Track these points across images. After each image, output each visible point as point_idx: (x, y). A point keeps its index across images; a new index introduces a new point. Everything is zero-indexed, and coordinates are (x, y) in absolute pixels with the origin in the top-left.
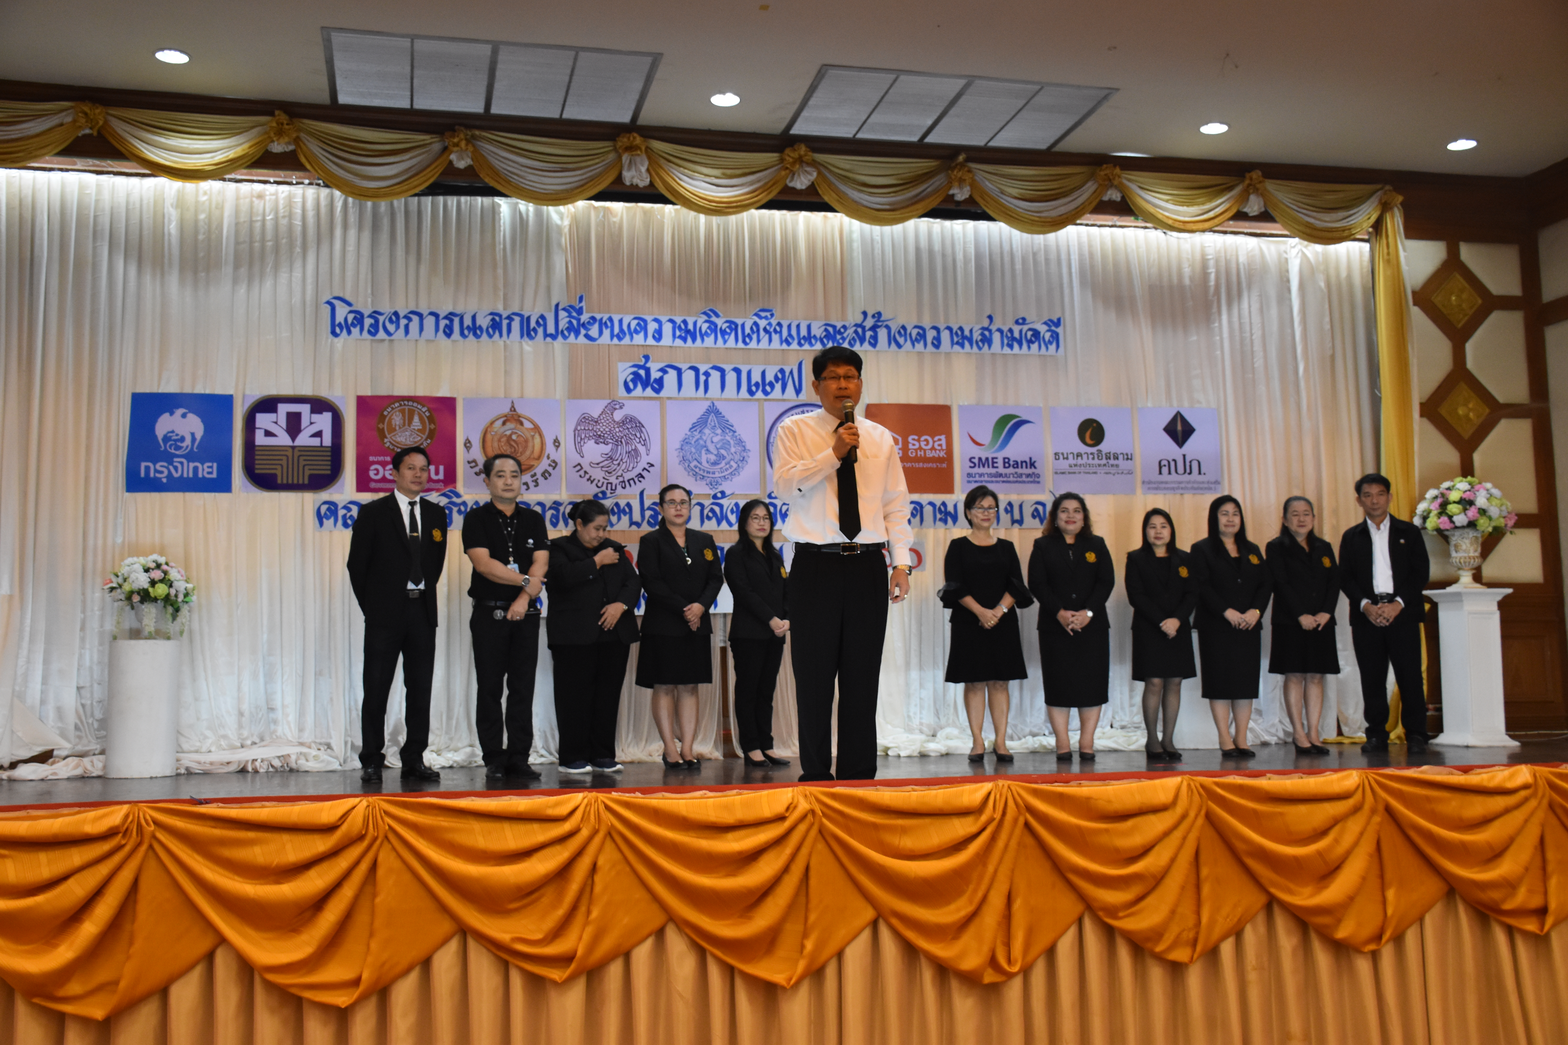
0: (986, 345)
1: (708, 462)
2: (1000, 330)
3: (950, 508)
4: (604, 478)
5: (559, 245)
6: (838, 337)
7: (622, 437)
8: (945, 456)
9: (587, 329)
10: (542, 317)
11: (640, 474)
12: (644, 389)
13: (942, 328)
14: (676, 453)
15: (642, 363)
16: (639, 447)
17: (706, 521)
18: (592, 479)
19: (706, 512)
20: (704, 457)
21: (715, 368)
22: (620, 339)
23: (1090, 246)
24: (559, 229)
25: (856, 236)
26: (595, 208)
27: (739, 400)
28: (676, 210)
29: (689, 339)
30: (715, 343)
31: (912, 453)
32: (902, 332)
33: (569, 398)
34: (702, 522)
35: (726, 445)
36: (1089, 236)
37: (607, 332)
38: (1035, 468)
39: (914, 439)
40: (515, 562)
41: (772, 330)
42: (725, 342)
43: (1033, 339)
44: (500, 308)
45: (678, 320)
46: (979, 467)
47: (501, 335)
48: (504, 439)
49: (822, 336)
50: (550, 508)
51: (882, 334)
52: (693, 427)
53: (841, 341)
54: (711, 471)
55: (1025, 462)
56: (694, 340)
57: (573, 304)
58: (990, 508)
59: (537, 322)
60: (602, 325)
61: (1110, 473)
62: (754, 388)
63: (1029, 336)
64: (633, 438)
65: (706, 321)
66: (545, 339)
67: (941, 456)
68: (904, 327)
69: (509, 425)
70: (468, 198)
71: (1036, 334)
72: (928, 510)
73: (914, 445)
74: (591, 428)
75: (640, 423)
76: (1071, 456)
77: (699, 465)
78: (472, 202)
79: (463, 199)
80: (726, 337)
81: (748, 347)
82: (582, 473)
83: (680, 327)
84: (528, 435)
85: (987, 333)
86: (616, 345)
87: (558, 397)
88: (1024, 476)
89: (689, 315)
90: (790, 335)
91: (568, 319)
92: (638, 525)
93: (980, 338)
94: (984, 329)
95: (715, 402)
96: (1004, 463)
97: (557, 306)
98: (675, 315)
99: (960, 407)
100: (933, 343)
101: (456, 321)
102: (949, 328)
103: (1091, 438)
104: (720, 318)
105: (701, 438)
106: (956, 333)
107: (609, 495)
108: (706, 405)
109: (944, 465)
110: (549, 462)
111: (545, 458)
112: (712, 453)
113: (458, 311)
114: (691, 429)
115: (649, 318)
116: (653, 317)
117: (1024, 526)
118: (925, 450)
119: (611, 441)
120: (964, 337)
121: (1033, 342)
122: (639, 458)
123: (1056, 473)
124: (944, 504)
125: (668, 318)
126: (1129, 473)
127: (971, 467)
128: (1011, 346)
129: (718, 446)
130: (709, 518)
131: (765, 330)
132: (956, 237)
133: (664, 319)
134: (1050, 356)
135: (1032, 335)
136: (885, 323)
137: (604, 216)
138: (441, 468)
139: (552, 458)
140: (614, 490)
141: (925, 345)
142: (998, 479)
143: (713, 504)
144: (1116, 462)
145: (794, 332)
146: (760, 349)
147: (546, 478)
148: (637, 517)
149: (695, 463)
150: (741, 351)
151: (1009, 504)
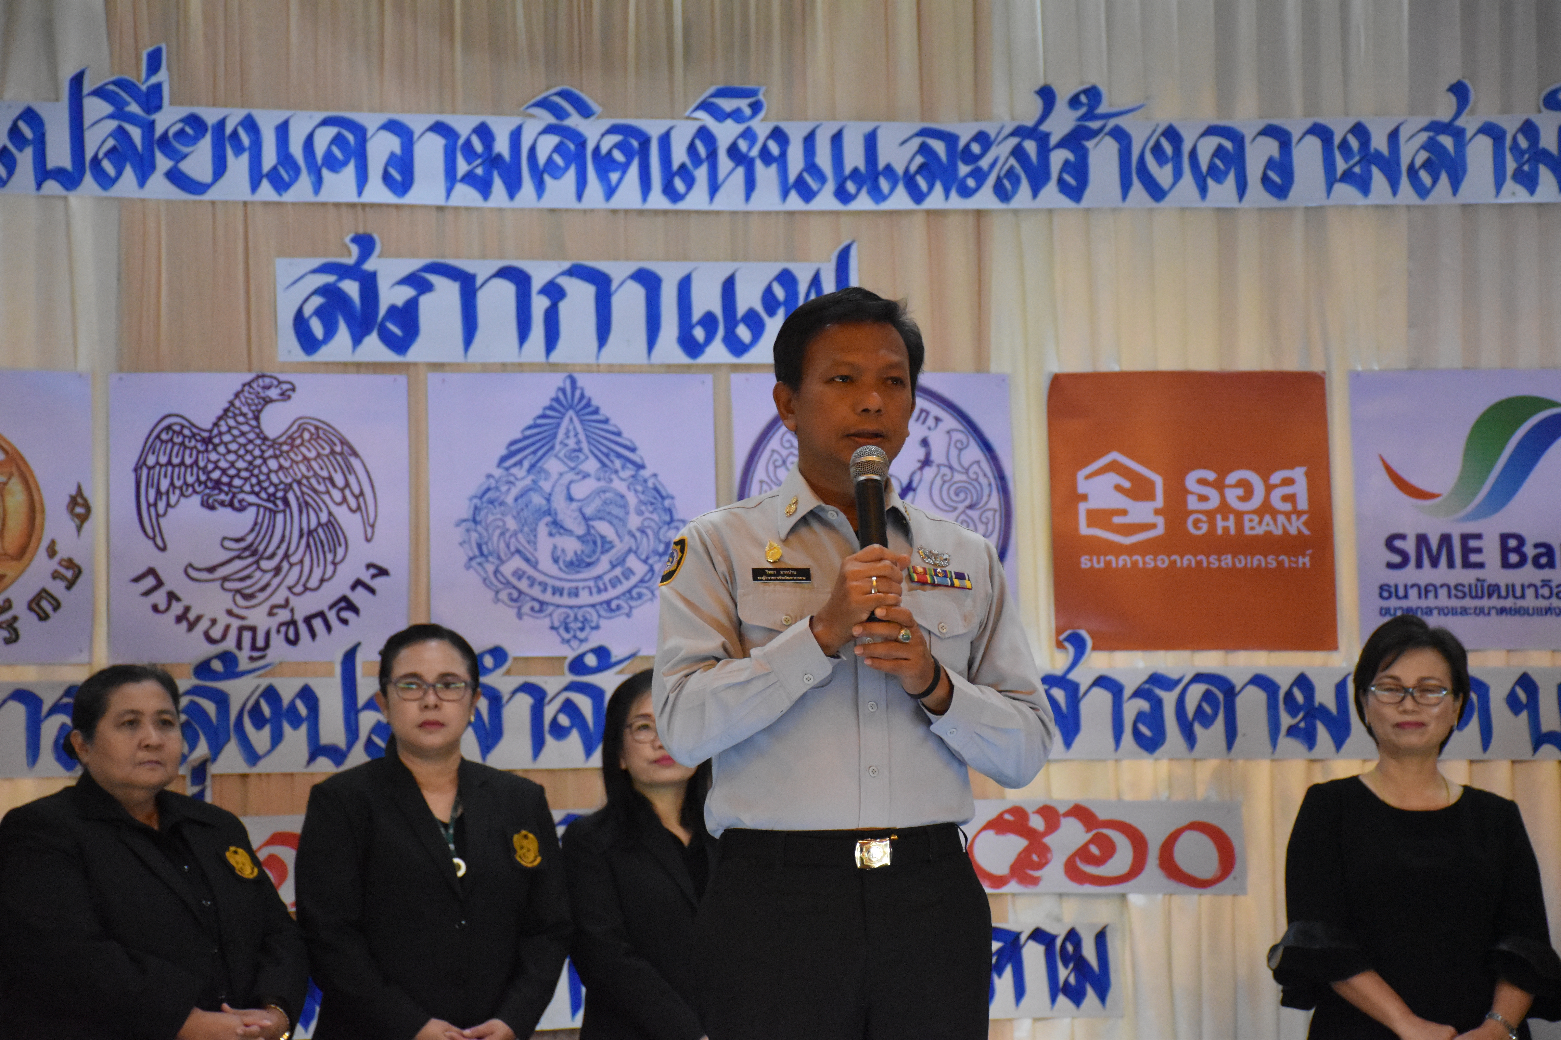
0: (1444, 178)
1: (556, 561)
2: (1492, 131)
3: (1325, 696)
4: (230, 613)
6: (964, 169)
7: (290, 486)
8: (1306, 532)
9: (177, 156)
10: (30, 116)
11: (344, 599)
12: (357, 340)
13: (1296, 132)
14: (458, 534)
15: (351, 260)
16: (342, 514)
18: (192, 616)
19: (549, 712)
20: (544, 545)
21: (578, 272)
22: (280, 185)
27: (652, 369)
29: (498, 186)
30: (580, 196)
31: (1196, 523)
32: (1168, 147)
33: (120, 369)
34: (538, 745)
35: (613, 509)
37: (238, 166)
39: (1202, 482)
41: (755, 152)
42: (610, 192)
45: (464, 126)
46: (1419, 565)
49: (913, 168)
50: (56, 709)
51: (1103, 155)
52: (510, 455)
53: (971, 183)
54: (567, 585)
56: (513, 187)
57: (131, 76)
59: (14, 133)
60: (224, 141)
62: (699, 334)
64: (321, 488)
65: (549, 130)
66: (39, 186)
67: (1293, 531)
68: (1172, 134)
72: (1251, 702)
73: (1203, 498)
74: (188, 461)
75: (344, 442)
77: (530, 571)
80: (614, 177)
81: (681, 206)
82: (159, 598)
83: (468, 147)
85: (1447, 141)
86: (266, 204)
87: (83, 365)
89: (498, 111)
90: (811, 167)
91: (113, 124)
93: (1423, 156)
94: (1436, 127)
95: (577, 376)
96: (1505, 551)
97: (77, 81)
98: (454, 112)
99: (1356, 379)
100: (1265, 180)
102: (1321, 132)
104: (592, 118)
105: (534, 487)
106: (1344, 145)
107: (244, 664)
108: (549, 385)
109: (1304, 561)
110: (53, 565)
111: (42, 552)
112: (569, 532)
114: (503, 459)
115: (371, 121)
116: (383, 118)
118: (1239, 516)
119: (252, 499)
120: (1369, 157)
122: (340, 551)
124: (1303, 682)
125: (431, 120)
127: (1390, 566)
129: (589, 511)
130: (559, 732)
131: (733, 151)
133: (418, 123)
136: (1112, 123)
139: (63, 552)
140: (260, 650)
141: (1242, 188)
142: (1485, 603)
143: (572, 687)
145: (824, 159)
146: (718, 213)
147: (43, 617)
148: (332, 730)
149: (517, 562)
150: (660, 220)
151: (1526, 682)
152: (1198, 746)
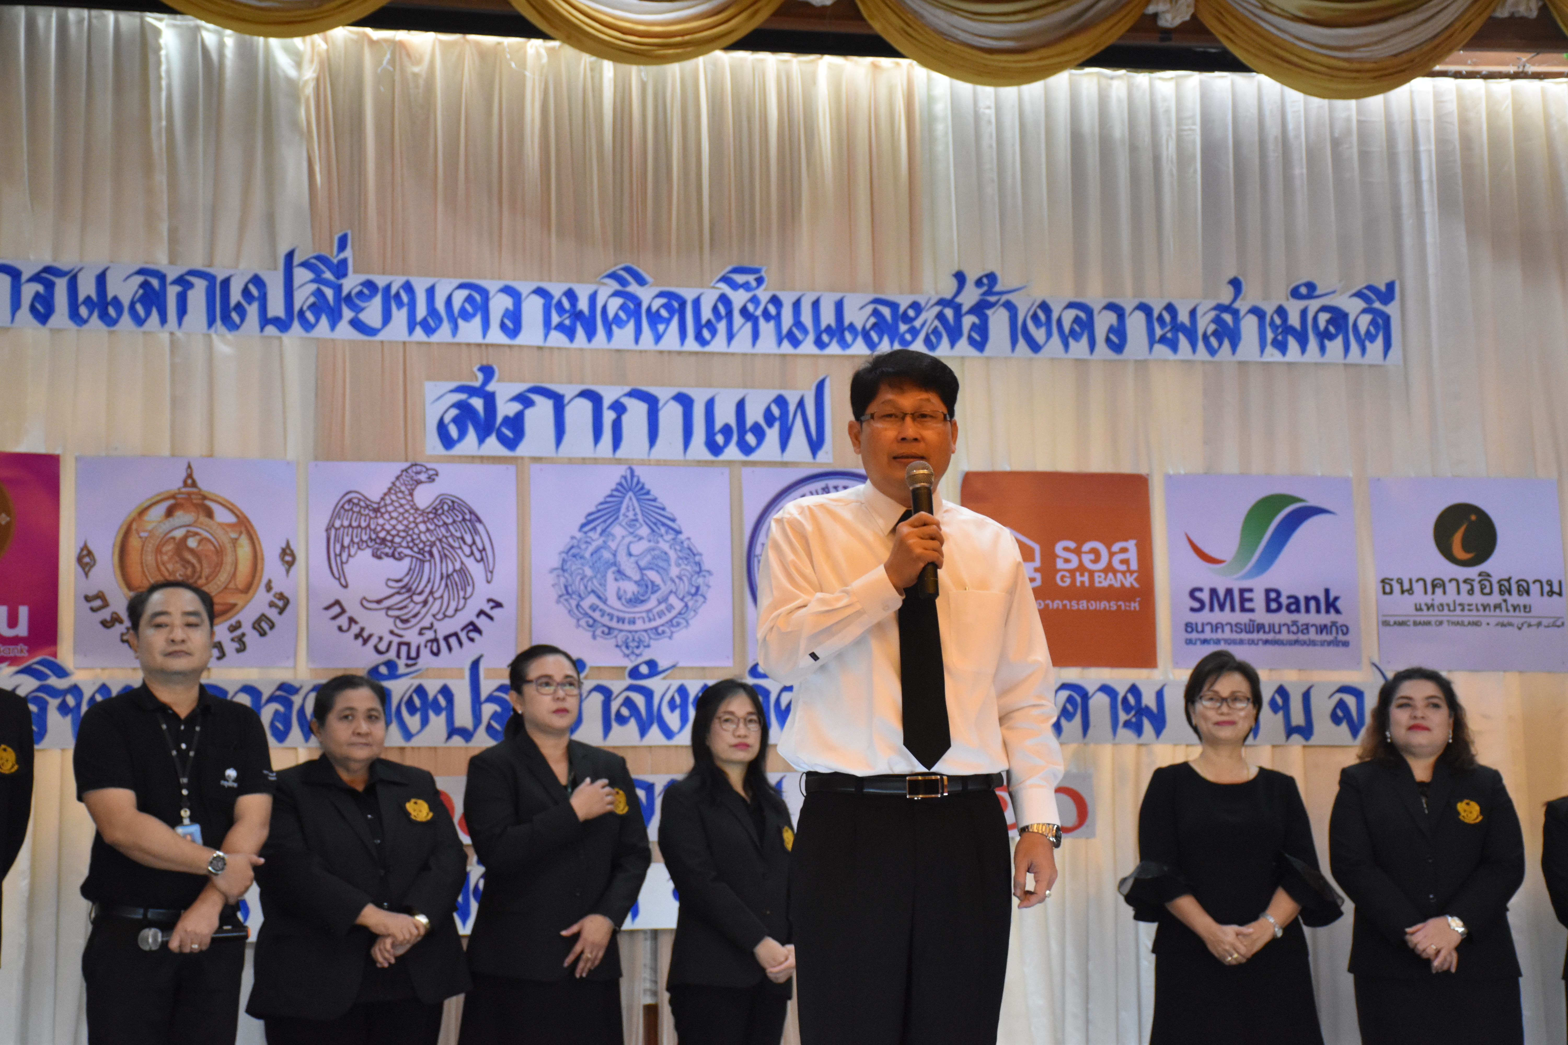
0: (1226, 343)
1: (620, 598)
2: (1257, 311)
3: (1149, 700)
4: (392, 632)
5: (294, 124)
6: (903, 328)
7: (433, 544)
8: (1136, 585)
9: (358, 310)
10: (257, 280)
11: (472, 623)
12: (481, 440)
13: (1128, 308)
14: (551, 579)
15: (477, 384)
16: (470, 563)
17: (615, 725)
18: (365, 634)
19: (615, 705)
20: (612, 587)
21: (636, 394)
22: (429, 330)
23: (1464, 121)
24: (294, 88)
25: (942, 108)
26: (372, 43)
27: (687, 464)
28: (551, 51)
29: (580, 333)
30: (637, 340)
31: (1063, 577)
32: (1042, 316)
33: (316, 458)
34: (607, 728)
35: (659, 562)
36: (1461, 97)
37: (400, 316)
38: (1338, 611)
39: (1066, 549)
40: (193, 819)
41: (759, 312)
42: (658, 338)
43: (1332, 329)
44: (161, 261)
45: (557, 290)
46: (1212, 609)
47: (163, 320)
48: (169, 547)
49: (868, 326)
50: (272, 699)
51: (998, 320)
52: (588, 523)
53: (908, 337)
54: (627, 616)
55: (1316, 599)
56: (591, 334)
57: (325, 253)
58: (1234, 698)
59: (246, 292)
60: (390, 299)
61: (1510, 624)
62: (720, 439)
63: (1322, 324)
64: (456, 545)
65: (616, 294)
66: (262, 329)
67: (1127, 584)
68: (1045, 307)
69: (182, 517)
70: (85, 13)
71: (1338, 318)
72: (1099, 703)
73: (1067, 561)
74: (363, 524)
75: (472, 512)
76: (1418, 587)
77: (602, 606)
78: (94, 21)
79: (72, 14)
80: (661, 328)
81: (708, 349)
82: (343, 621)
83: (559, 305)
84: (224, 538)
85: (1228, 317)
86: (419, 343)
87: (291, 455)
88: (1312, 630)
89: (580, 281)
90: (798, 323)
91: (314, 287)
92: (467, 734)
93: (1212, 328)
94: (1221, 308)
95: (635, 467)
96: (1268, 600)
97: (290, 256)
98: (550, 280)
99: (1169, 478)
100: (1108, 340)
101: (61, 286)
102: (1145, 308)
103: (1466, 547)
104: (646, 287)
105: (605, 546)
106: (1160, 318)
107: (402, 669)
108: (615, 474)
109: (1135, 606)
110: (270, 597)
111: (262, 588)
112: (629, 578)
113: (65, 262)
114: (583, 526)
115: (492, 286)
116: (501, 284)
117: (1313, 741)
118: (1092, 573)
119: (408, 552)
120: (1177, 327)
121: (1331, 337)
122: (469, 590)
123: (1386, 623)
124: (1134, 690)
125: (534, 285)
126: (1554, 625)
127: (1193, 610)
128: (1282, 347)
129: (643, 564)
130: (622, 720)
131: (744, 311)
132: (1161, 107)
133: (525, 288)
134: (1371, 366)
135: (1329, 322)
136: (1004, 298)
137: (392, 62)
138: (23, 612)
139: (277, 588)
140: (412, 659)
141: (1092, 345)
142: (1255, 636)
143: (630, 688)
144: (1524, 600)
145: (806, 317)
146: (733, 354)
147: (263, 634)
148: (463, 717)
149: (592, 599)
150: (693, 359)
151: (1282, 691)
152: (1064, 734)
